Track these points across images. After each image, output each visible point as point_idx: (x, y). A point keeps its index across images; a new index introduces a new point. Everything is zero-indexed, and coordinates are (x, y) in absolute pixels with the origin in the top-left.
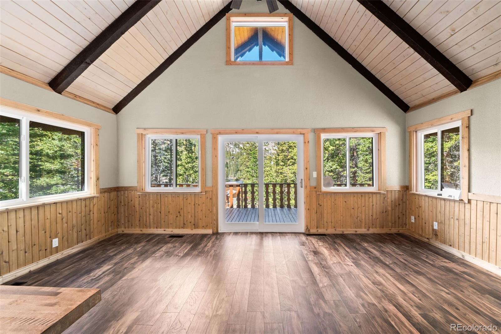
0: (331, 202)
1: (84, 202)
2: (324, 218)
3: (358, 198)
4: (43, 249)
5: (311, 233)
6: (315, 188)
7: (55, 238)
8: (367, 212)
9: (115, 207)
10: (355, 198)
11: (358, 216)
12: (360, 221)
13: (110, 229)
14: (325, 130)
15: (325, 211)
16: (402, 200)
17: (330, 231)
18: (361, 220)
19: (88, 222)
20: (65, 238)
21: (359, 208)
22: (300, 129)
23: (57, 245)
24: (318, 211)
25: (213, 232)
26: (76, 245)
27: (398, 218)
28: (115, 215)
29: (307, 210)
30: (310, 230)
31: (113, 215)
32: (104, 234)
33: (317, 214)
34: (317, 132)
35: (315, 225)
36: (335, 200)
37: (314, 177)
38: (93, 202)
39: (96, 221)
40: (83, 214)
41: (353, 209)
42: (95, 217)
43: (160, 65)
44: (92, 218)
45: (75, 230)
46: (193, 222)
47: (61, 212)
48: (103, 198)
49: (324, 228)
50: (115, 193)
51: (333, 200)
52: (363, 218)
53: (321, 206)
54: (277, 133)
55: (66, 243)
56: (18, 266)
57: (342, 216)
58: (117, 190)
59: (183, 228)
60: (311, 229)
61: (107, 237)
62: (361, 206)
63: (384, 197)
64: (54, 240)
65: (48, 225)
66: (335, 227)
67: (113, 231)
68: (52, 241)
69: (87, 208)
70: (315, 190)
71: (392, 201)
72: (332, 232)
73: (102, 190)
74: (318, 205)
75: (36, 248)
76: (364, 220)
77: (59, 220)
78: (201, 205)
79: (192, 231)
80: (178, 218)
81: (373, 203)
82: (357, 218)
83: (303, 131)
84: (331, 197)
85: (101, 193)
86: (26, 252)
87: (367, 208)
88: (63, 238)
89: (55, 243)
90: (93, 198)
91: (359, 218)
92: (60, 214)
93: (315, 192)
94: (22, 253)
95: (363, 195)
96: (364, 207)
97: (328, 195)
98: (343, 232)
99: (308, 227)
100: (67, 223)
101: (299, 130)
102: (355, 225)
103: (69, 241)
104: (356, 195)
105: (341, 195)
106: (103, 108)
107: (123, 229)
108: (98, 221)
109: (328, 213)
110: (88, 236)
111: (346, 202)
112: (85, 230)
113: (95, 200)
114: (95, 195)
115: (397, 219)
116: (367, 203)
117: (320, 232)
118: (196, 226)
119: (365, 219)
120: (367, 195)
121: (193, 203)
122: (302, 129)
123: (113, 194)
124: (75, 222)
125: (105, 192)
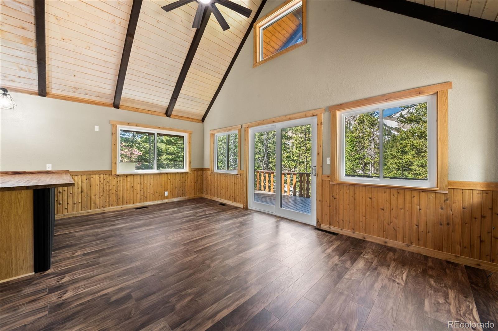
0: (349, 196)
1: (182, 175)
2: (339, 214)
3: (392, 196)
4: (161, 195)
5: (322, 229)
6: (328, 177)
7: (167, 191)
8: (407, 219)
9: (201, 180)
10: (387, 195)
11: (391, 221)
12: (394, 229)
13: (197, 193)
14: (341, 106)
15: (341, 207)
16: (492, 209)
17: (346, 232)
18: (396, 228)
19: (184, 186)
20: (171, 192)
21: (392, 209)
22: (312, 110)
23: (167, 195)
24: (331, 205)
25: (243, 207)
26: (177, 197)
27: (479, 241)
28: (201, 185)
29: (318, 201)
30: (320, 224)
31: (200, 185)
32: (193, 195)
33: (330, 207)
34: (332, 110)
35: (327, 221)
36: (355, 194)
37: (328, 163)
38: (187, 176)
39: (188, 187)
40: (181, 181)
41: (383, 209)
42: (188, 184)
43: (219, 84)
44: (186, 184)
45: (177, 189)
46: (233, 197)
47: (170, 178)
48: (193, 174)
49: (339, 226)
50: (202, 172)
51: (352, 194)
52: (401, 225)
53: (335, 199)
54: (290, 119)
55: (172, 195)
56: (150, 200)
57: (365, 216)
58: (203, 170)
59: (229, 200)
60: (322, 223)
61: (195, 197)
62: (397, 207)
63: (445, 198)
64: (166, 192)
65: (163, 184)
66: (354, 229)
67: (198, 195)
68: (165, 192)
69: (184, 179)
70: (329, 179)
71: (464, 208)
72: (348, 234)
73: (192, 169)
74: (332, 197)
75: (158, 194)
76: (401, 230)
77: (169, 182)
78: (238, 184)
79: (232, 203)
80: (226, 192)
81: (419, 205)
82: (388, 224)
83: (316, 112)
84: (349, 189)
85: (192, 171)
86: (153, 195)
87: (408, 213)
88: (170, 192)
89: (166, 194)
90: (187, 173)
91: (392, 224)
92: (169, 179)
93: (328, 182)
94: (152, 194)
95: (402, 191)
96: (402, 210)
97: (345, 187)
98: (365, 238)
99: (319, 221)
100: (172, 185)
101: (311, 112)
102: (384, 233)
103: (173, 194)
104: (388, 191)
105: (364, 188)
106: (195, 121)
107: (204, 195)
108: (190, 187)
109: (344, 210)
110: (184, 194)
111: (371, 198)
112: (182, 190)
113: (188, 175)
114: (189, 172)
115: (477, 242)
116: (408, 205)
117: (333, 230)
118: (235, 201)
119: (404, 227)
120: (408, 193)
121: (234, 183)
122: (315, 110)
123: (200, 173)
124: (177, 185)
125: (194, 170)
